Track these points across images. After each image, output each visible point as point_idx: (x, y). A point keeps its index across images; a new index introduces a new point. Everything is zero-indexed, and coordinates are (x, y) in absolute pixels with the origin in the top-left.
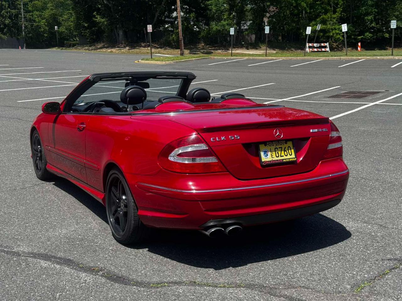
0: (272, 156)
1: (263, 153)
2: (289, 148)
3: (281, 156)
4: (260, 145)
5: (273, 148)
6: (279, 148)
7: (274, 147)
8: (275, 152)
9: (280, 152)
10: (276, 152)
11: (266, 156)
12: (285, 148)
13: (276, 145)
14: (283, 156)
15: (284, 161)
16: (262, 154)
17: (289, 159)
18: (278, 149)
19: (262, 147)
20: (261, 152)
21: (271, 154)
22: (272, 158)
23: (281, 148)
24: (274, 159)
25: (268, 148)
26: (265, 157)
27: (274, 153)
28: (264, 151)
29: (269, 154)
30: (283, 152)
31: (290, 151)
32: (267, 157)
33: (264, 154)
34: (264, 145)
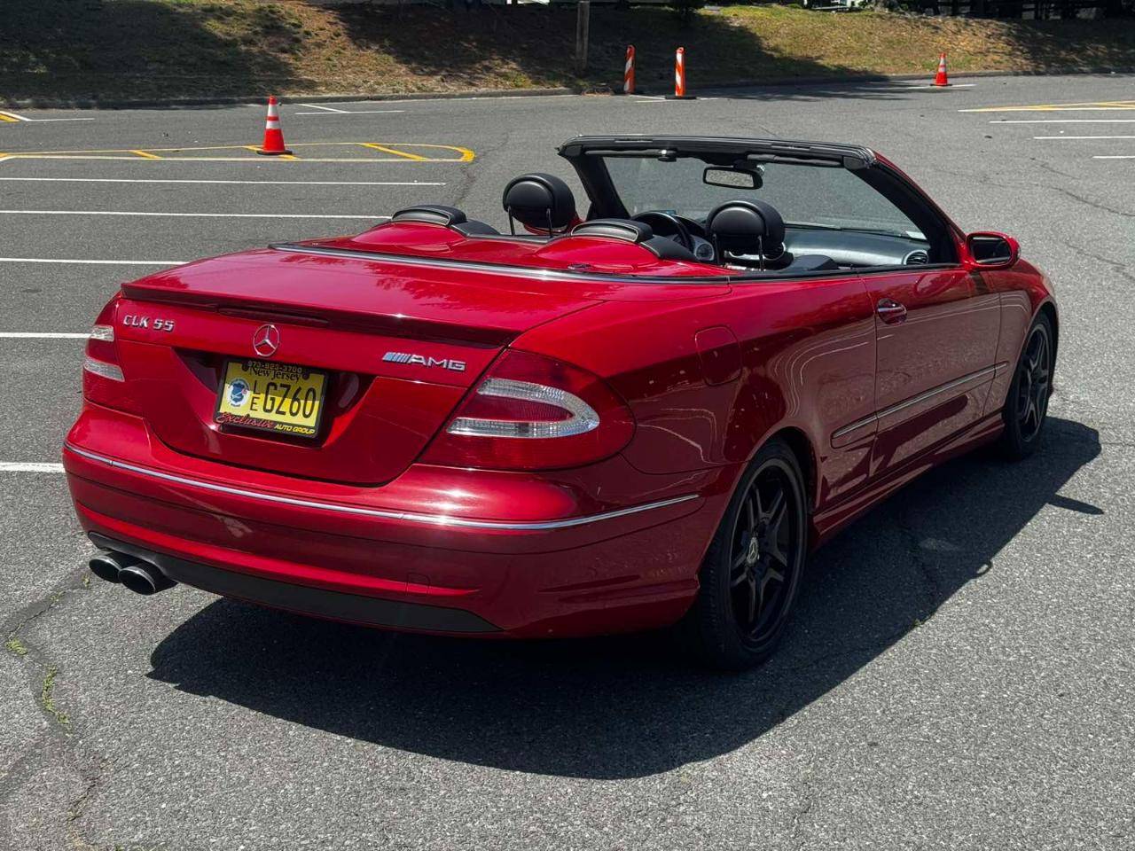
0: (253, 403)
1: (232, 388)
2: (311, 393)
3: (278, 412)
4: (230, 364)
5: (264, 380)
6: (282, 386)
7: (268, 379)
8: (267, 395)
9: (281, 399)
10: (269, 396)
11: (236, 400)
12: (299, 390)
13: (276, 375)
14: (283, 413)
15: (278, 427)
16: (229, 390)
17: (294, 425)
18: (276, 389)
19: (234, 370)
20: (227, 386)
21: (254, 398)
22: (251, 409)
23: (288, 387)
24: (253, 415)
25: (250, 377)
26: (233, 402)
27: (262, 396)
28: (237, 383)
29: (248, 395)
30: (288, 401)
31: (309, 403)
32: (238, 403)
33: (234, 392)
34: (241, 365)
